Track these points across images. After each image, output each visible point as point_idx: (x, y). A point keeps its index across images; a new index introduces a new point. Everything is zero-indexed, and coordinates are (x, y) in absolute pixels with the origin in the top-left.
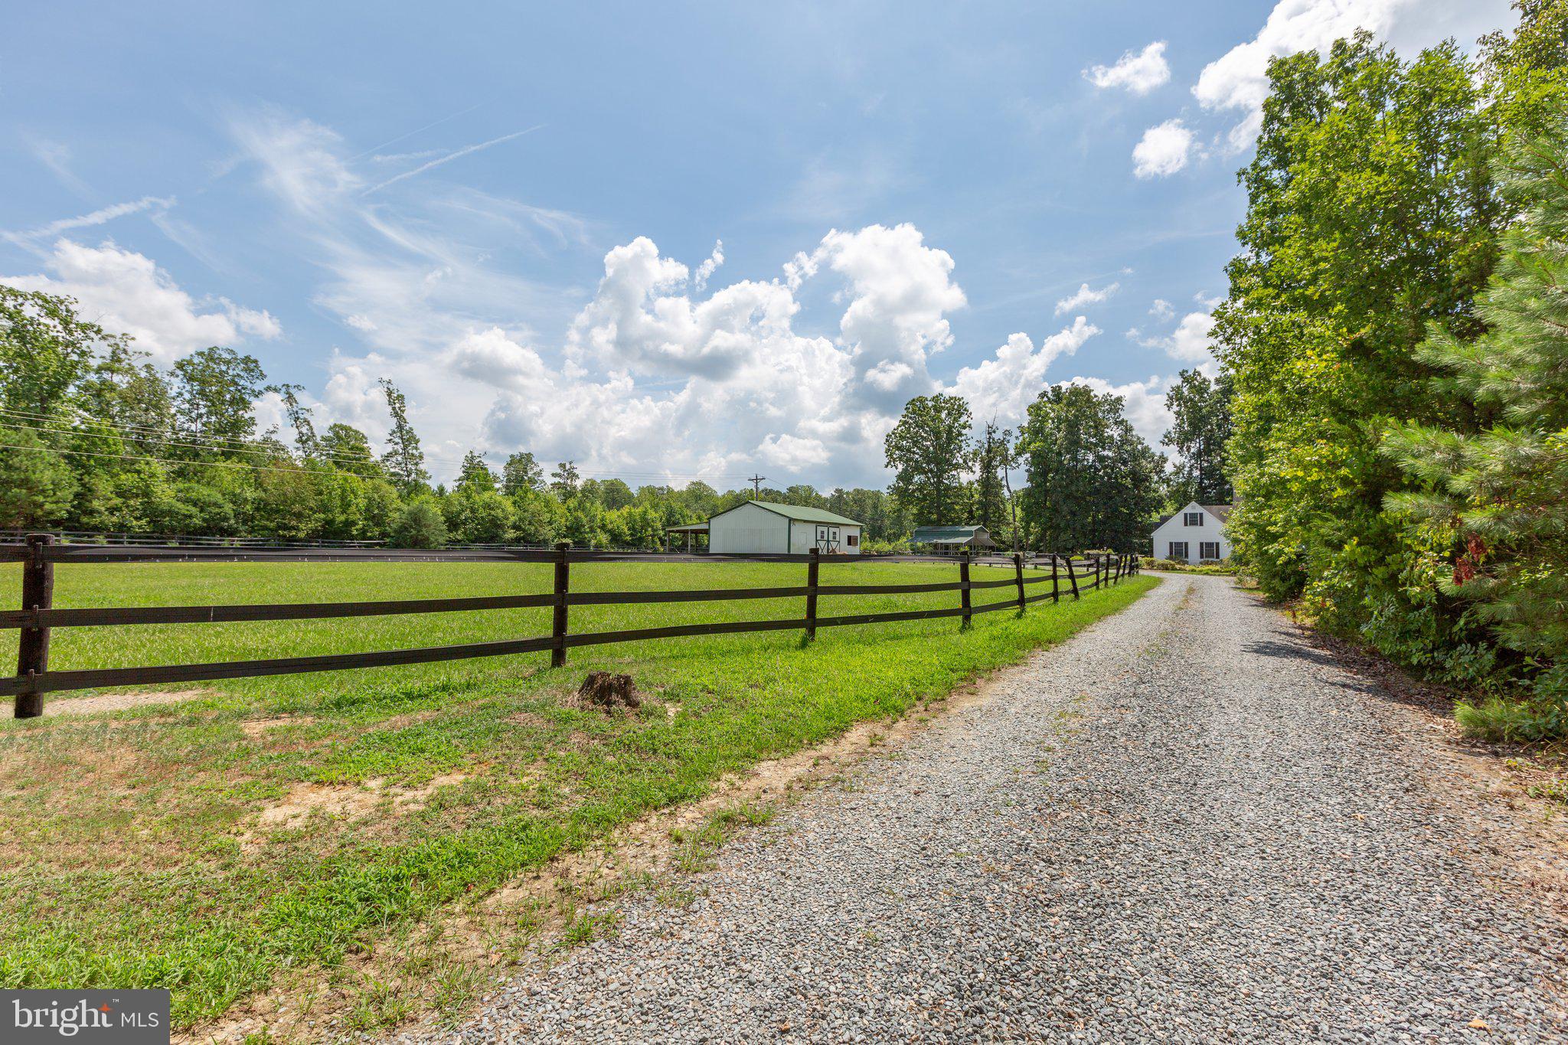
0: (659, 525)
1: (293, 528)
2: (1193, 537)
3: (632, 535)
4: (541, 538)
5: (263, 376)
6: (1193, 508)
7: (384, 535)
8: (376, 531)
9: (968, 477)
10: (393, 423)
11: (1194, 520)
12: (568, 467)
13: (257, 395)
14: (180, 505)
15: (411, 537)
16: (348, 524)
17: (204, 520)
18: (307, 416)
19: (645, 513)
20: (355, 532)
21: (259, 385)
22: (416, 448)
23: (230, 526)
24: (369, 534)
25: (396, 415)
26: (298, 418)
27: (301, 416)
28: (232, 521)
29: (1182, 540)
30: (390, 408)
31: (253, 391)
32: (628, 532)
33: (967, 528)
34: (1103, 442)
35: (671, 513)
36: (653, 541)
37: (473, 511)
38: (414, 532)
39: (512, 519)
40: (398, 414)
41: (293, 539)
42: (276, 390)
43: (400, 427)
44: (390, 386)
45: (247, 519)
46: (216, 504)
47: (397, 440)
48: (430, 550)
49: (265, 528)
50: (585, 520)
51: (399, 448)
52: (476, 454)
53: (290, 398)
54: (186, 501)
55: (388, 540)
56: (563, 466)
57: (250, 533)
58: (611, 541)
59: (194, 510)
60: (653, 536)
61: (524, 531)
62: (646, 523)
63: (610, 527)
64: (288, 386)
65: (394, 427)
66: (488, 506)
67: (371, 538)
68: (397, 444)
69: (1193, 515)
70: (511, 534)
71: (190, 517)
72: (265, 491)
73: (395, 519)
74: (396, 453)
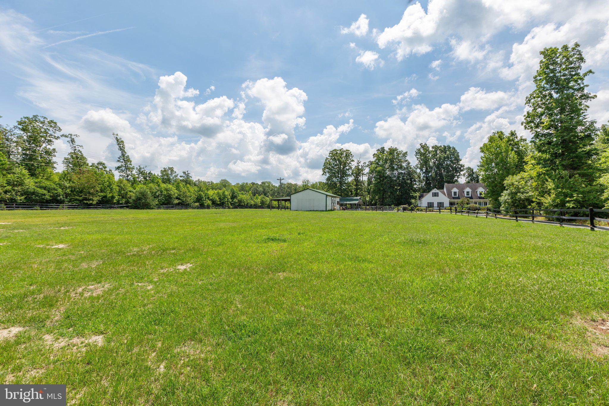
0: (229, 197)
1: (90, 200)
2: (435, 201)
3: (220, 201)
4: (187, 203)
5: (60, 130)
6: (435, 190)
7: (127, 202)
8: (124, 201)
9: (350, 179)
10: (120, 153)
11: (435, 195)
12: (187, 173)
13: (58, 138)
14: (38, 189)
15: (143, 203)
16: (113, 197)
17: (51, 196)
18: (80, 149)
19: (224, 192)
20: (115, 201)
21: (58, 134)
22: (131, 165)
23: (61, 199)
24: (121, 202)
25: (121, 149)
26: (76, 150)
27: (77, 149)
28: (61, 197)
29: (432, 202)
30: (118, 146)
31: (55, 136)
32: (218, 200)
33: (355, 198)
34: (401, 167)
35: (233, 193)
36: (228, 204)
37: (161, 192)
38: (143, 201)
39: (176, 195)
40: (122, 149)
41: (91, 204)
42: (66, 136)
43: (123, 155)
44: (117, 137)
45: (67, 195)
46: (54, 189)
47: (122, 161)
48: (150, 209)
49: (78, 200)
50: (203, 195)
51: (123, 164)
52: (142, 167)
53: (73, 141)
54: (41, 187)
55: (130, 205)
56: (184, 173)
57: (69, 202)
58: (212, 204)
59: (45, 192)
60: (228, 201)
61: (181, 199)
62: (225, 196)
63: (211, 198)
64: (71, 135)
65: (120, 155)
66: (167, 190)
67: (121, 204)
68: (122, 162)
69: (435, 193)
70: (176, 201)
71: (44, 195)
72: (73, 182)
73: (133, 195)
74: (122, 166)
